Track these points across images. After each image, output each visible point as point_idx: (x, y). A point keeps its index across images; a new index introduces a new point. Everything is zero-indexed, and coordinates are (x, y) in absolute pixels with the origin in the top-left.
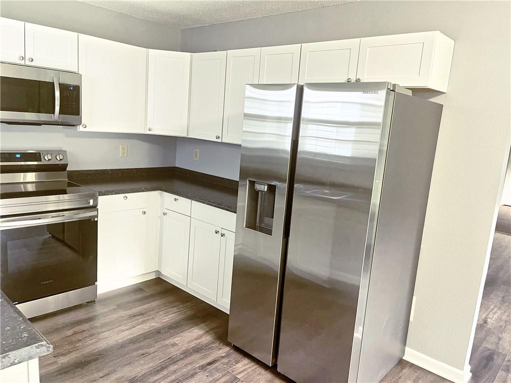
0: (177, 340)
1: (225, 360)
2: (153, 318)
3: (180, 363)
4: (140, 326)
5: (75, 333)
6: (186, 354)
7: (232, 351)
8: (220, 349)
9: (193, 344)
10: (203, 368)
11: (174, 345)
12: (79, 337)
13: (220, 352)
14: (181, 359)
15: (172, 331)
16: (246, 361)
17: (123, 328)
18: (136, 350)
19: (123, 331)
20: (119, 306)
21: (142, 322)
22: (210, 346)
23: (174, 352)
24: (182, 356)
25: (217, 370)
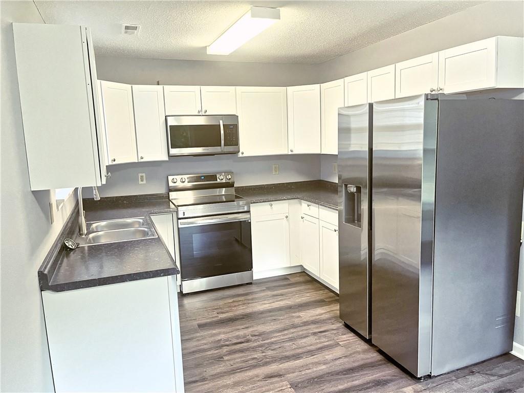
0: (302, 314)
1: (335, 332)
3: (299, 329)
4: (279, 302)
5: (234, 302)
6: (306, 324)
7: (343, 326)
8: (333, 324)
9: (313, 318)
10: (315, 334)
11: (299, 317)
12: (236, 304)
13: (333, 326)
14: (300, 326)
15: (300, 308)
16: (352, 334)
17: (266, 302)
18: (271, 316)
19: (265, 304)
21: (281, 300)
22: (327, 321)
23: (297, 321)
24: (301, 325)
25: (325, 336)
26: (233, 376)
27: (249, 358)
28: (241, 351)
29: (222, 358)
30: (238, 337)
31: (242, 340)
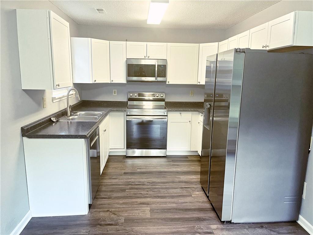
0: (182, 177)
1: (194, 189)
2: (181, 168)
6: (180, 182)
7: (200, 187)
9: (187, 180)
11: (179, 178)
13: (195, 186)
14: (176, 183)
15: (184, 174)
18: (164, 175)
19: (166, 168)
20: (173, 161)
21: (175, 168)
22: (193, 183)
23: (177, 180)
24: (178, 182)
25: (186, 191)
26: (125, 199)
27: (138, 193)
28: (137, 189)
29: (125, 190)
30: (140, 182)
31: (141, 184)
